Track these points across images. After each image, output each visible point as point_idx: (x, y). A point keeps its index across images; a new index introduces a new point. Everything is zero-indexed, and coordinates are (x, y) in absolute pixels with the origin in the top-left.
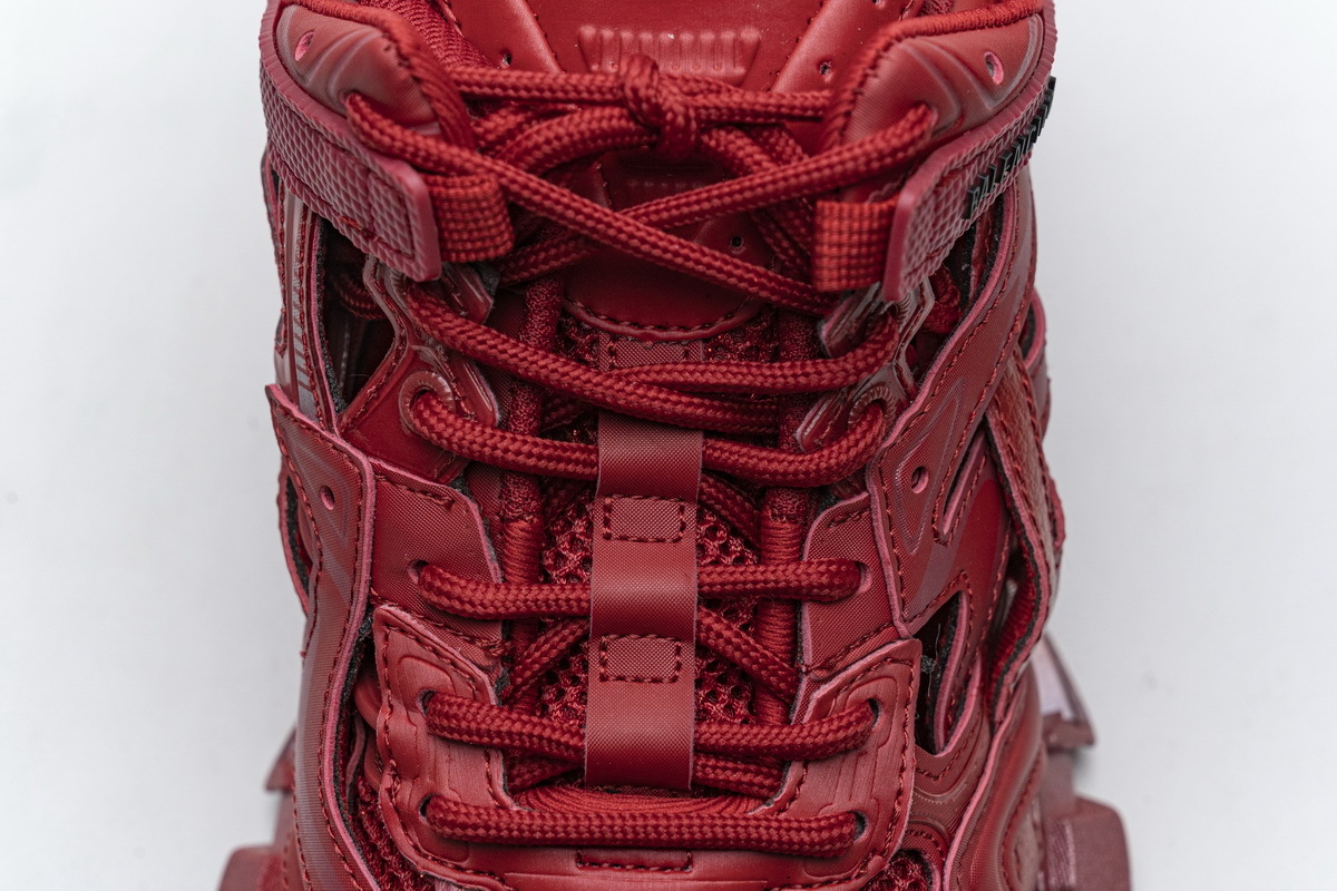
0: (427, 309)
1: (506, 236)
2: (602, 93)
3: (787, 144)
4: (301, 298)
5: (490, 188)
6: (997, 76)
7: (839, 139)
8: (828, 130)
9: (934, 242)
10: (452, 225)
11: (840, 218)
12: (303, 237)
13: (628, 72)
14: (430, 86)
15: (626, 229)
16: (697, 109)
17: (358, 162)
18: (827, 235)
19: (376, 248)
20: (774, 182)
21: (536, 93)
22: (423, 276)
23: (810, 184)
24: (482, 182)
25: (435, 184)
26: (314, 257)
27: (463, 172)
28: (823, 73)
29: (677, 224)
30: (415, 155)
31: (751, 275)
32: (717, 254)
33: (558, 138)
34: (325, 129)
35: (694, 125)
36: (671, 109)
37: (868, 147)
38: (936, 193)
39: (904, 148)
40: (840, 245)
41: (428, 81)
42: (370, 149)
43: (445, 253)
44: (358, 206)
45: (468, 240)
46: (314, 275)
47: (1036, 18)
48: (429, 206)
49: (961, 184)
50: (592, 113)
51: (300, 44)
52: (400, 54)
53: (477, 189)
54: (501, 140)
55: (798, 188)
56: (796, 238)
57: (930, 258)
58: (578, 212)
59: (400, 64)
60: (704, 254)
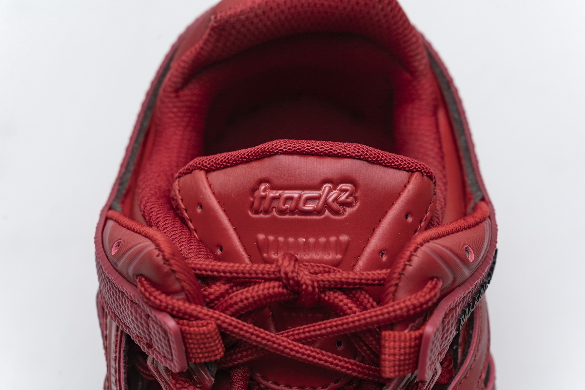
0: (179, 384)
1: (220, 350)
2: (269, 275)
3: (366, 298)
4: (116, 372)
5: (212, 327)
6: (471, 258)
7: (392, 297)
8: (386, 293)
9: (442, 346)
10: (192, 346)
11: (395, 341)
12: (117, 341)
13: (282, 263)
14: (180, 274)
15: (282, 344)
16: (318, 281)
17: (143, 311)
18: (387, 349)
19: (153, 353)
20: (359, 320)
21: (234, 275)
22: (177, 371)
23: (378, 322)
24: (208, 324)
25: (183, 325)
26: (122, 351)
27: (197, 318)
28: (382, 257)
29: (309, 340)
30: (172, 310)
31: (348, 365)
32: (330, 354)
33: (247, 299)
34: (126, 292)
35: (317, 290)
36: (305, 283)
37: (408, 303)
38: (443, 322)
39: (427, 302)
40: (394, 355)
41: (179, 272)
42: (150, 306)
43: (188, 359)
44: (144, 332)
45: (201, 353)
46: (122, 360)
47: (488, 221)
48: (180, 337)
49: (455, 315)
50: (264, 285)
51: (114, 246)
52: (164, 258)
53: (204, 328)
54: (217, 298)
55: (372, 323)
56: (370, 346)
57: (440, 353)
58: (258, 336)
59: (164, 264)
60: (323, 355)
